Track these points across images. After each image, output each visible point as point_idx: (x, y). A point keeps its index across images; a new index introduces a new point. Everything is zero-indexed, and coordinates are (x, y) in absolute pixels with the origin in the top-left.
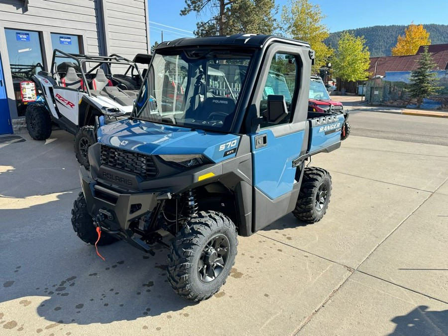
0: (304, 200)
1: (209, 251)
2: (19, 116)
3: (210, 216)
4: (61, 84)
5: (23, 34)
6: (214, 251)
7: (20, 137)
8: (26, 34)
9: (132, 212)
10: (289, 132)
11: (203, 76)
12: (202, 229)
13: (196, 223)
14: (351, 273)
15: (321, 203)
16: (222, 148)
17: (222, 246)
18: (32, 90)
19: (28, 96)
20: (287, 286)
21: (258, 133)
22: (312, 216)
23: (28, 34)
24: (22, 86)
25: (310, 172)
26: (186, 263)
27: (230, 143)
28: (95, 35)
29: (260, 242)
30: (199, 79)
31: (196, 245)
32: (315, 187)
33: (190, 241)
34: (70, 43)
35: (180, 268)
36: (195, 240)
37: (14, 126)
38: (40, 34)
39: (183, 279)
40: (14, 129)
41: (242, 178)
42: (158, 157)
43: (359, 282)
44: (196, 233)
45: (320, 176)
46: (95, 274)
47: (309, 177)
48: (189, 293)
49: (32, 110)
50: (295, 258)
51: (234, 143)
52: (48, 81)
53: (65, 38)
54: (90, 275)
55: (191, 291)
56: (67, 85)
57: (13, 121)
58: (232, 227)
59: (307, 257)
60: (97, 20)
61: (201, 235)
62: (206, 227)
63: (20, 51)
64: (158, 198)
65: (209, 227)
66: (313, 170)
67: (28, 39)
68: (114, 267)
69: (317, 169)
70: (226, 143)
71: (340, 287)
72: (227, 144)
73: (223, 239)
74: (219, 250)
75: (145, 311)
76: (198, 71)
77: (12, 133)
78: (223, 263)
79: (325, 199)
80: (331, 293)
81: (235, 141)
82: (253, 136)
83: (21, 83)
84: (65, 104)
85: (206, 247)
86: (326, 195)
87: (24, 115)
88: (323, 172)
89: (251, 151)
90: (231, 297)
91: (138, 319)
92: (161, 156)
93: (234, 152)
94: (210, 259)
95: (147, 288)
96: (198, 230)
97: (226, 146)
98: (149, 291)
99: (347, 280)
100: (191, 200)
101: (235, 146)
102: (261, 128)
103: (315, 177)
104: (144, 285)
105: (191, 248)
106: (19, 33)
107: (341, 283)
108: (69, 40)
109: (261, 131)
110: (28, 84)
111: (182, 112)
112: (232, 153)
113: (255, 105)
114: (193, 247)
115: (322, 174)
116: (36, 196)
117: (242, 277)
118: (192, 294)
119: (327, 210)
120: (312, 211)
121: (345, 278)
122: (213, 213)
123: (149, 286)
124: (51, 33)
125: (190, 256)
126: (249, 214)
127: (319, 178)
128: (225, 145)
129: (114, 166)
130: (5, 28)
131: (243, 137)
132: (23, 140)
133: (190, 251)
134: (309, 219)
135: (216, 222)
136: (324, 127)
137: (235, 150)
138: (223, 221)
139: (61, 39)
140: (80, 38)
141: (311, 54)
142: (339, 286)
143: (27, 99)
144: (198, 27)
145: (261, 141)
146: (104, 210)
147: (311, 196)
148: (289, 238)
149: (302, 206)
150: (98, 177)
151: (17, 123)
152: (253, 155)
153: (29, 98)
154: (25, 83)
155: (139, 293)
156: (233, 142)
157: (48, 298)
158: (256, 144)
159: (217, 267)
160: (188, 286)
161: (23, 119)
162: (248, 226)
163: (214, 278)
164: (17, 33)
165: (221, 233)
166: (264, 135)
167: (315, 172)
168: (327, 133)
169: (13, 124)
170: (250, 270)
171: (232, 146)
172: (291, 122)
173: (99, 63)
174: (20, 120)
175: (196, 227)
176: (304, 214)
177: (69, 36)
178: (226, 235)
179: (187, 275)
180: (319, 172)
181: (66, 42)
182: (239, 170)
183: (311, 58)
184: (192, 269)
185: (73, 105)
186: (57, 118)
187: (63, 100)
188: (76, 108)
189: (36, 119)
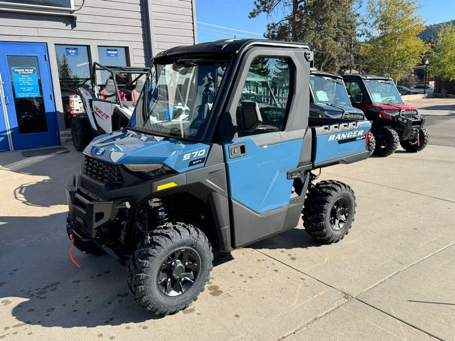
0: (315, 217)
1: (173, 264)
2: (66, 128)
3: (175, 228)
4: (99, 96)
5: (72, 49)
6: (180, 264)
7: (66, 149)
8: (75, 49)
9: (97, 220)
10: (279, 140)
11: (212, 84)
12: (162, 241)
13: (157, 234)
14: (346, 300)
15: (341, 221)
16: (187, 157)
17: (190, 259)
18: (80, 103)
19: (75, 109)
20: (265, 308)
21: (233, 142)
22: (325, 236)
23: (77, 49)
24: (71, 99)
25: (325, 186)
26: (141, 274)
27: (197, 152)
28: (141, 46)
29: (259, 260)
30: (208, 86)
31: (153, 256)
32: (328, 202)
33: (146, 251)
34: (116, 55)
35: (136, 278)
36: (152, 251)
37: (62, 138)
38: (88, 47)
39: (139, 290)
40: (62, 141)
41: (214, 189)
42: (122, 166)
43: (351, 312)
44: (154, 244)
45: (335, 190)
46: (79, 281)
47: (322, 191)
48: (148, 305)
49: (76, 122)
50: (289, 280)
51: (201, 153)
52: (89, 94)
53: (112, 50)
54: (74, 282)
55: (149, 304)
56: (106, 97)
57: (61, 133)
58: (203, 241)
59: (303, 279)
60: (143, 31)
61: (159, 247)
62: (167, 239)
63: (78, 66)
64: (118, 207)
65: (170, 238)
66: (328, 184)
67: (76, 54)
68: (99, 276)
69: (333, 183)
70: (191, 152)
71: (325, 315)
72: (193, 153)
73: (191, 253)
74: (187, 263)
75: (108, 320)
76: (206, 79)
77: (60, 144)
78: (193, 278)
79: (346, 217)
80: (310, 320)
81: (204, 150)
82: (226, 146)
83: (70, 96)
84: (101, 116)
85: (169, 259)
86: (348, 212)
87: (70, 128)
88: (340, 186)
89: (225, 161)
90: (198, 314)
91: (98, 327)
92: (126, 165)
93: (202, 162)
94: (174, 272)
95: (120, 298)
96: (157, 241)
97: (192, 156)
98: (120, 301)
99: (338, 307)
100: (161, 211)
101: (204, 155)
102: (239, 137)
103: (328, 191)
104: (119, 295)
105: (147, 259)
106: (69, 49)
107: (329, 311)
108: (116, 52)
109: (237, 140)
110: (76, 97)
111: (189, 122)
112: (199, 163)
113: (229, 113)
114: (150, 258)
115: (337, 187)
116: (59, 205)
117: (221, 295)
118: (151, 306)
119: (350, 230)
120: (324, 230)
121: (336, 305)
122: (180, 225)
123: (122, 296)
124: (98, 46)
125: (145, 267)
126: (226, 227)
127: (333, 192)
128: (190, 154)
129: (96, 178)
130: (55, 44)
131: (213, 147)
132: (68, 152)
133: (146, 261)
134: (322, 238)
135: (180, 234)
136: (336, 135)
137: (203, 160)
138: (190, 233)
139: (108, 52)
140: (127, 49)
141: (308, 56)
142: (324, 313)
143: (75, 112)
144: (268, 29)
145: (238, 151)
146: (80, 217)
147: (322, 213)
148: (293, 259)
149: (313, 223)
150: (81, 186)
151: (65, 135)
152: (226, 165)
153: (77, 110)
154: (74, 96)
155: (110, 303)
156: (200, 151)
157: (27, 300)
158: (230, 153)
159: (186, 282)
160: (144, 297)
161: (69, 131)
162: (226, 241)
163: (180, 293)
164: (67, 49)
165: (188, 246)
166: (242, 145)
167: (329, 185)
168: (341, 142)
169: (61, 136)
170: (232, 289)
171: (199, 155)
172: (283, 130)
173: (139, 75)
174: (67, 131)
175: (156, 238)
176: (316, 233)
177: (115, 48)
178: (195, 248)
179: (142, 286)
180: (334, 186)
181: (113, 54)
182: (208, 181)
183: (308, 61)
184: (148, 281)
185: (108, 117)
186: (96, 129)
187: (99, 112)
188: (110, 119)
189: (79, 131)
